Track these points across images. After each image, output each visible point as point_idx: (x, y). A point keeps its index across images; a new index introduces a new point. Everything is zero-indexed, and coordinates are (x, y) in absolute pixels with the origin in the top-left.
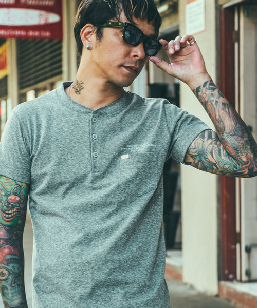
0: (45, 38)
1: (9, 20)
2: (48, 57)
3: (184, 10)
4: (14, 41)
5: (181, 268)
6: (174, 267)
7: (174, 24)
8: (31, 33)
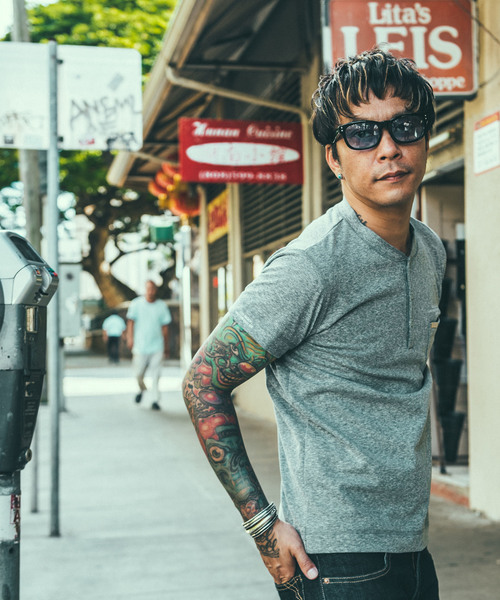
0: (280, 182)
1: (231, 159)
2: (282, 209)
3: (472, 139)
4: (236, 186)
5: (468, 489)
6: (458, 487)
7: (458, 159)
8: (261, 176)
